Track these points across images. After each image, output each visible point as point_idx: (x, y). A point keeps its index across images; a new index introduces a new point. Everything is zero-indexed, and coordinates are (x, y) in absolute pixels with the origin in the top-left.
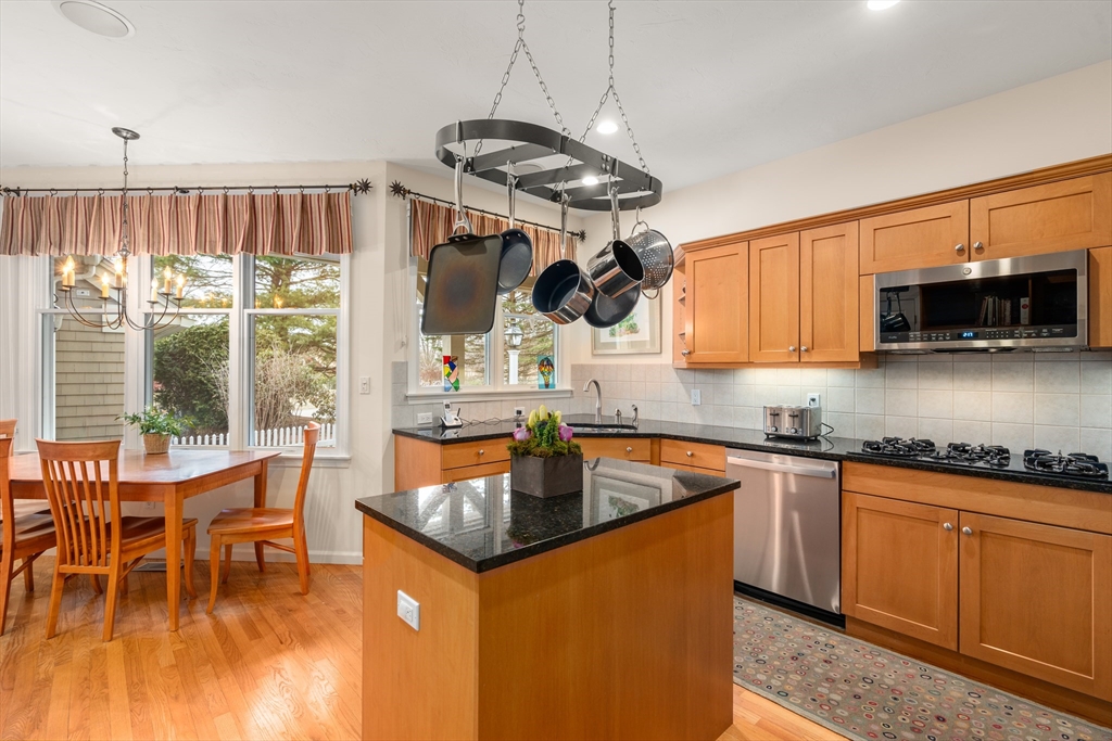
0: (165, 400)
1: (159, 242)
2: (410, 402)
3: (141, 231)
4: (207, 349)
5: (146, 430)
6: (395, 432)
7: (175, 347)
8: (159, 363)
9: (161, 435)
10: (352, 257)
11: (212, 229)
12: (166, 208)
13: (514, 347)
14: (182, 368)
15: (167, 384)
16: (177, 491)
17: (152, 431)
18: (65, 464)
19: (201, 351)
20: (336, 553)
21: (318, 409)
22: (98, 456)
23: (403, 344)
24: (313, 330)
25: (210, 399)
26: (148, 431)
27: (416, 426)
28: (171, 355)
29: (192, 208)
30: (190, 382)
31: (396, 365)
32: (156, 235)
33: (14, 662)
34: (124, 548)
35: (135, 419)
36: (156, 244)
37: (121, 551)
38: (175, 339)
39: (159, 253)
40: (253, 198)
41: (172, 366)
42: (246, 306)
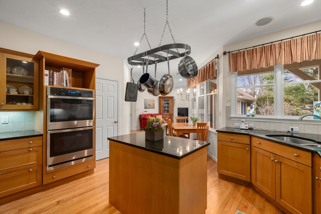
2: (232, 119)
23: (229, 100)
27: (234, 127)
42: (207, 93)
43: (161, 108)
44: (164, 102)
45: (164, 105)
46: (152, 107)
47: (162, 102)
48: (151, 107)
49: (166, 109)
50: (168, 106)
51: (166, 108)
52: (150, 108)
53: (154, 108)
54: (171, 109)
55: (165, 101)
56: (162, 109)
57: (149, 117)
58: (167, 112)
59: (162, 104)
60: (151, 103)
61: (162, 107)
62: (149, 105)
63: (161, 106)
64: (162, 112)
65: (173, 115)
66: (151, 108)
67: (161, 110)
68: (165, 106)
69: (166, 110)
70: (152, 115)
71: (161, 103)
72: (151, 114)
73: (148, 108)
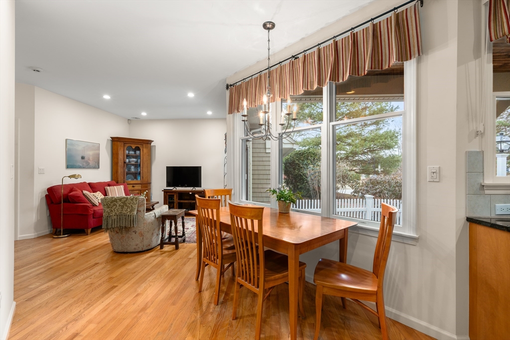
0: (287, 183)
1: (285, 91)
2: (487, 192)
3: (277, 86)
4: (303, 160)
5: (279, 198)
6: (469, 220)
7: (291, 160)
8: (285, 167)
9: (286, 202)
10: (419, 62)
11: (311, 74)
12: (287, 70)
13: (502, 151)
14: (293, 169)
15: (288, 176)
16: (295, 249)
17: (282, 199)
18: (243, 220)
19: (300, 161)
20: (403, 315)
21: (353, 190)
22: (253, 216)
23: (477, 134)
24: (346, 151)
25: (303, 183)
26: (280, 199)
27: (493, 216)
28: (290, 163)
29: (300, 65)
30: (296, 175)
31: (470, 154)
32: (283, 87)
33: (216, 334)
34: (266, 279)
35: (274, 192)
36: (283, 92)
37: (265, 281)
38: (291, 156)
39: (284, 97)
40: (336, 43)
41: (290, 168)
42: (331, 121)
43: (119, 168)
44: (127, 152)
45: (127, 160)
46: (91, 163)
47: (121, 153)
48: (88, 163)
49: (133, 169)
50: (137, 162)
51: (133, 167)
52: (84, 168)
53: (97, 166)
54: (145, 170)
55: (130, 149)
56: (120, 170)
57: (85, 192)
58: (132, 177)
59: (121, 157)
60: (89, 154)
61: (121, 163)
62: (83, 158)
63: (117, 163)
64: (120, 178)
65: (150, 183)
66: (87, 166)
67: (117, 172)
68: (129, 162)
69: (132, 174)
70: (93, 187)
71: (117, 154)
72: (89, 184)
73: (80, 167)
